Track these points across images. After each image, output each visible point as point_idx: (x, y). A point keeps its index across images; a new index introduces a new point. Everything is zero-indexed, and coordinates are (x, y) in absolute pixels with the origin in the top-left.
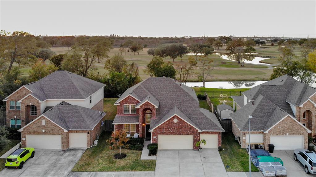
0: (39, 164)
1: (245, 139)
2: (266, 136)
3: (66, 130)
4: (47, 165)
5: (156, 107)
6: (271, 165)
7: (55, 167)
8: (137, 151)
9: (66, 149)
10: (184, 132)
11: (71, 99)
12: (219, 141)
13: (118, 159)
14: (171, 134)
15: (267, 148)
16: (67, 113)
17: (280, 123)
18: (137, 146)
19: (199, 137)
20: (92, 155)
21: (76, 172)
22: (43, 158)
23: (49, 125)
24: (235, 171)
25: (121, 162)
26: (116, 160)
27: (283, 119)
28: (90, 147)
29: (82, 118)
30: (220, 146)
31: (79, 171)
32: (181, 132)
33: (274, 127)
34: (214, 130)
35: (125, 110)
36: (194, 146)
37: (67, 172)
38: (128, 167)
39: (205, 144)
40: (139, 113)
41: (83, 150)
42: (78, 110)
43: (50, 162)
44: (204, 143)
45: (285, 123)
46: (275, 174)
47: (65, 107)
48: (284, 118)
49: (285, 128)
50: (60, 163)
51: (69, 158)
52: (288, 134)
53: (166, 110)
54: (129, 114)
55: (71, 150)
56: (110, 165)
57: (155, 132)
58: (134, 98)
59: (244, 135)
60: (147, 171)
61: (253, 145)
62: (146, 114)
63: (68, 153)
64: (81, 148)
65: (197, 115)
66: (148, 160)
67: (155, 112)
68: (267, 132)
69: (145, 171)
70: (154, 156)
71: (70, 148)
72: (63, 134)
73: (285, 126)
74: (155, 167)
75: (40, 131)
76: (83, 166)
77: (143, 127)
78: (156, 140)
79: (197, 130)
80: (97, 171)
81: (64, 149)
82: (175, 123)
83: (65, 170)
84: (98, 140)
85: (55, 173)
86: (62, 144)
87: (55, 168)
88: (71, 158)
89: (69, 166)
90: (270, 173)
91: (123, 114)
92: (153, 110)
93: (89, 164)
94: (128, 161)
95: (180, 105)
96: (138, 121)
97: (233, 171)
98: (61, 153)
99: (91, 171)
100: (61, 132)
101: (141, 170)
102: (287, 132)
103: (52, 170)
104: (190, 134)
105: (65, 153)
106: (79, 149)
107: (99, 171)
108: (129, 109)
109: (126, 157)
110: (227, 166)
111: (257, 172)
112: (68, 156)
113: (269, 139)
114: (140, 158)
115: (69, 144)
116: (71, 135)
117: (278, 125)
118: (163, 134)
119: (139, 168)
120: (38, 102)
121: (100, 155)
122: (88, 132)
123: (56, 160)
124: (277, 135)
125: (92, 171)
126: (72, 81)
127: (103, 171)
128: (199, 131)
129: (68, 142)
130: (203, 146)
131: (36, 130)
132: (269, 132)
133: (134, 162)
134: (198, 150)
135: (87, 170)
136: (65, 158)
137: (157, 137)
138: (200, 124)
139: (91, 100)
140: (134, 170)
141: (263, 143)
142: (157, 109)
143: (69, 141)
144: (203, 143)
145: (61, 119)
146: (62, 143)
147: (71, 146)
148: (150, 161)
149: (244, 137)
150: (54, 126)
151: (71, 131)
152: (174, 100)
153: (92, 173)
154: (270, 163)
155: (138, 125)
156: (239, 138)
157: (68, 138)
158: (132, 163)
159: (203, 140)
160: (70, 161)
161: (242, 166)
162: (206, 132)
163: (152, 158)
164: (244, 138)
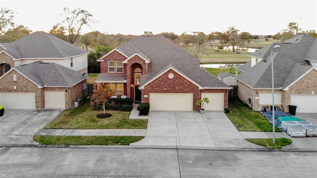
0: (7, 122)
1: (258, 100)
2: (285, 95)
3: (40, 86)
4: (16, 123)
5: (147, 62)
6: (298, 124)
7: (25, 124)
8: (125, 112)
9: (40, 109)
10: (181, 90)
11: (49, 57)
12: (225, 102)
13: (102, 118)
14: (166, 92)
15: (286, 110)
16: (42, 70)
17: (303, 77)
18: (125, 107)
19: (200, 96)
20: (70, 115)
21: (48, 129)
22: (13, 117)
23: (21, 80)
24: (250, 131)
25: (106, 121)
26: (99, 119)
27: (307, 73)
28: (68, 108)
29: (60, 74)
30: (227, 107)
31: (53, 129)
32: (178, 90)
33: (296, 84)
34: (219, 87)
35: (110, 68)
36: (194, 107)
37: (39, 129)
38: (114, 125)
39: (208, 104)
40: (127, 70)
41: (60, 111)
42: (55, 67)
43: (20, 120)
44: (207, 102)
45: (309, 79)
46: (305, 133)
47: (40, 64)
48: (308, 71)
49: (310, 85)
50: (31, 122)
51: (42, 118)
52: (313, 92)
53: (159, 68)
54: (115, 73)
55: (46, 110)
56: (91, 124)
57: (146, 90)
58: (120, 54)
59: (257, 94)
60: (137, 129)
61: (268, 106)
62: (135, 72)
63: (42, 113)
64: (59, 109)
65: (197, 73)
66: (139, 120)
67: (146, 68)
68: (287, 89)
69: (134, 129)
70: (146, 116)
71: (45, 109)
72: (36, 91)
73: (310, 82)
74: (147, 125)
75: (11, 88)
76: (59, 124)
77: (132, 88)
78: (148, 99)
79: (198, 87)
80: (74, 129)
81: (38, 110)
82: (171, 79)
83: (36, 127)
84: (80, 102)
85: (23, 130)
86: (37, 104)
87: (24, 126)
88: (45, 117)
89: (42, 124)
90: (298, 132)
91: (107, 72)
92: (143, 66)
93: (66, 122)
94: (114, 120)
95: (176, 62)
96: (126, 79)
97: (248, 131)
98: (35, 113)
99: (67, 129)
100: (35, 89)
101: (130, 128)
102: (311, 90)
103: (21, 127)
104: (189, 92)
105: (39, 113)
106: (55, 110)
107: (77, 129)
108: (115, 67)
109: (111, 117)
110: (238, 127)
111: (279, 133)
112: (42, 115)
113: (289, 99)
114: (128, 118)
115: (44, 104)
116: (47, 94)
117: (301, 81)
118: (156, 92)
119: (126, 126)
120: (12, 60)
121: (80, 115)
122: (66, 90)
123: (27, 119)
124: (300, 93)
125: (69, 129)
126: (50, 41)
127: (82, 128)
128: (201, 88)
129: (43, 102)
130: (205, 106)
131: (6, 86)
132: (289, 90)
133: (120, 121)
134: (200, 112)
135: (62, 128)
136: (38, 117)
137: (149, 96)
138: (201, 81)
139: (72, 64)
140: (120, 128)
141: (281, 104)
142: (148, 63)
143: (44, 100)
144: (205, 102)
145: (35, 75)
146: (36, 102)
147: (47, 106)
148: (141, 120)
149: (257, 96)
150: (26, 82)
151: (47, 88)
152: (168, 58)
153: (68, 130)
154: (296, 122)
155: (125, 84)
156: (250, 100)
157: (43, 97)
158: (118, 122)
159: (206, 99)
160: (43, 120)
161: (259, 127)
162: (209, 89)
163: (143, 117)
164: (257, 98)
